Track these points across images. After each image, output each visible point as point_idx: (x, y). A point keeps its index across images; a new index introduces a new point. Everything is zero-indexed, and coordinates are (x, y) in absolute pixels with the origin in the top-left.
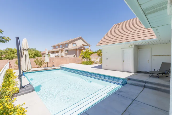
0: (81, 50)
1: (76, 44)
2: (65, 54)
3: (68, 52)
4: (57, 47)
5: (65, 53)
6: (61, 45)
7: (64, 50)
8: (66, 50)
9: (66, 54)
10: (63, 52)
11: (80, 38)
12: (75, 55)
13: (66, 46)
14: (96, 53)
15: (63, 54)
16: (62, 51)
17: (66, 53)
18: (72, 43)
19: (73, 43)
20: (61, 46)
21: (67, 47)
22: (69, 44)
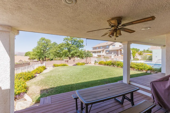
0: (121, 50)
3: (109, 52)
4: (97, 48)
6: (101, 46)
7: (105, 50)
9: (107, 54)
12: (116, 55)
13: (107, 47)
15: (104, 53)
16: (103, 51)
19: (113, 45)
22: (110, 46)
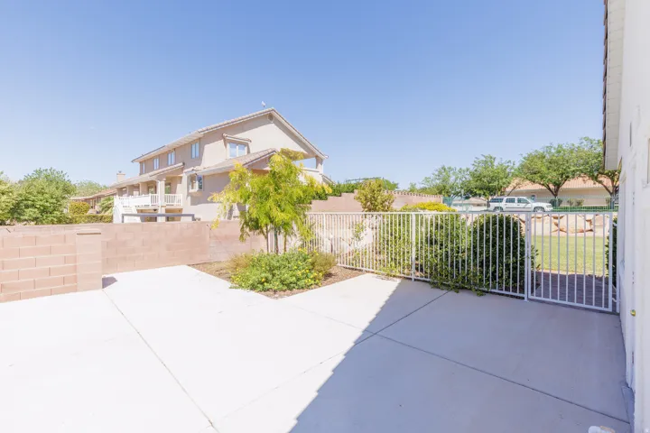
1: (246, 145)
2: (189, 198)
3: (200, 187)
4: (156, 162)
5: (189, 194)
6: (170, 151)
7: (184, 175)
8: (192, 179)
9: (196, 200)
10: (179, 185)
11: (270, 117)
13: (194, 156)
14: (351, 189)
15: (181, 198)
17: (191, 191)
18: (224, 138)
19: (231, 142)
20: (172, 157)
21: (199, 160)
22: (206, 146)
